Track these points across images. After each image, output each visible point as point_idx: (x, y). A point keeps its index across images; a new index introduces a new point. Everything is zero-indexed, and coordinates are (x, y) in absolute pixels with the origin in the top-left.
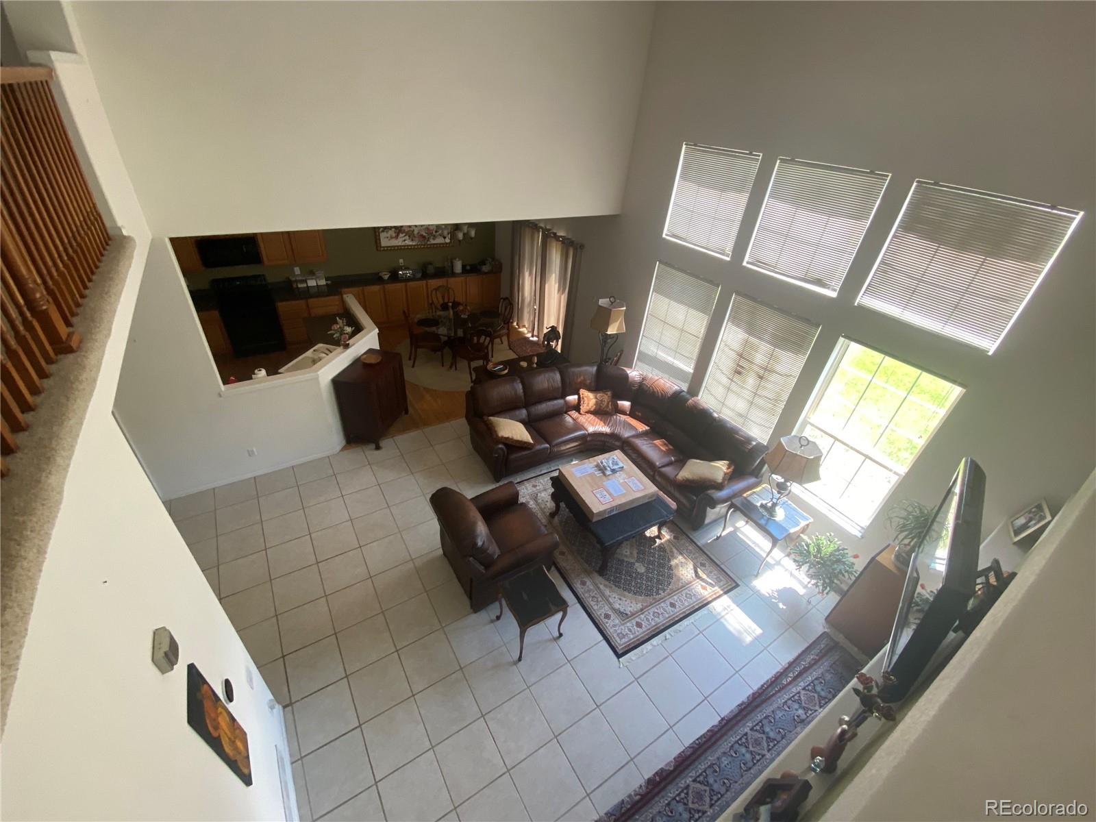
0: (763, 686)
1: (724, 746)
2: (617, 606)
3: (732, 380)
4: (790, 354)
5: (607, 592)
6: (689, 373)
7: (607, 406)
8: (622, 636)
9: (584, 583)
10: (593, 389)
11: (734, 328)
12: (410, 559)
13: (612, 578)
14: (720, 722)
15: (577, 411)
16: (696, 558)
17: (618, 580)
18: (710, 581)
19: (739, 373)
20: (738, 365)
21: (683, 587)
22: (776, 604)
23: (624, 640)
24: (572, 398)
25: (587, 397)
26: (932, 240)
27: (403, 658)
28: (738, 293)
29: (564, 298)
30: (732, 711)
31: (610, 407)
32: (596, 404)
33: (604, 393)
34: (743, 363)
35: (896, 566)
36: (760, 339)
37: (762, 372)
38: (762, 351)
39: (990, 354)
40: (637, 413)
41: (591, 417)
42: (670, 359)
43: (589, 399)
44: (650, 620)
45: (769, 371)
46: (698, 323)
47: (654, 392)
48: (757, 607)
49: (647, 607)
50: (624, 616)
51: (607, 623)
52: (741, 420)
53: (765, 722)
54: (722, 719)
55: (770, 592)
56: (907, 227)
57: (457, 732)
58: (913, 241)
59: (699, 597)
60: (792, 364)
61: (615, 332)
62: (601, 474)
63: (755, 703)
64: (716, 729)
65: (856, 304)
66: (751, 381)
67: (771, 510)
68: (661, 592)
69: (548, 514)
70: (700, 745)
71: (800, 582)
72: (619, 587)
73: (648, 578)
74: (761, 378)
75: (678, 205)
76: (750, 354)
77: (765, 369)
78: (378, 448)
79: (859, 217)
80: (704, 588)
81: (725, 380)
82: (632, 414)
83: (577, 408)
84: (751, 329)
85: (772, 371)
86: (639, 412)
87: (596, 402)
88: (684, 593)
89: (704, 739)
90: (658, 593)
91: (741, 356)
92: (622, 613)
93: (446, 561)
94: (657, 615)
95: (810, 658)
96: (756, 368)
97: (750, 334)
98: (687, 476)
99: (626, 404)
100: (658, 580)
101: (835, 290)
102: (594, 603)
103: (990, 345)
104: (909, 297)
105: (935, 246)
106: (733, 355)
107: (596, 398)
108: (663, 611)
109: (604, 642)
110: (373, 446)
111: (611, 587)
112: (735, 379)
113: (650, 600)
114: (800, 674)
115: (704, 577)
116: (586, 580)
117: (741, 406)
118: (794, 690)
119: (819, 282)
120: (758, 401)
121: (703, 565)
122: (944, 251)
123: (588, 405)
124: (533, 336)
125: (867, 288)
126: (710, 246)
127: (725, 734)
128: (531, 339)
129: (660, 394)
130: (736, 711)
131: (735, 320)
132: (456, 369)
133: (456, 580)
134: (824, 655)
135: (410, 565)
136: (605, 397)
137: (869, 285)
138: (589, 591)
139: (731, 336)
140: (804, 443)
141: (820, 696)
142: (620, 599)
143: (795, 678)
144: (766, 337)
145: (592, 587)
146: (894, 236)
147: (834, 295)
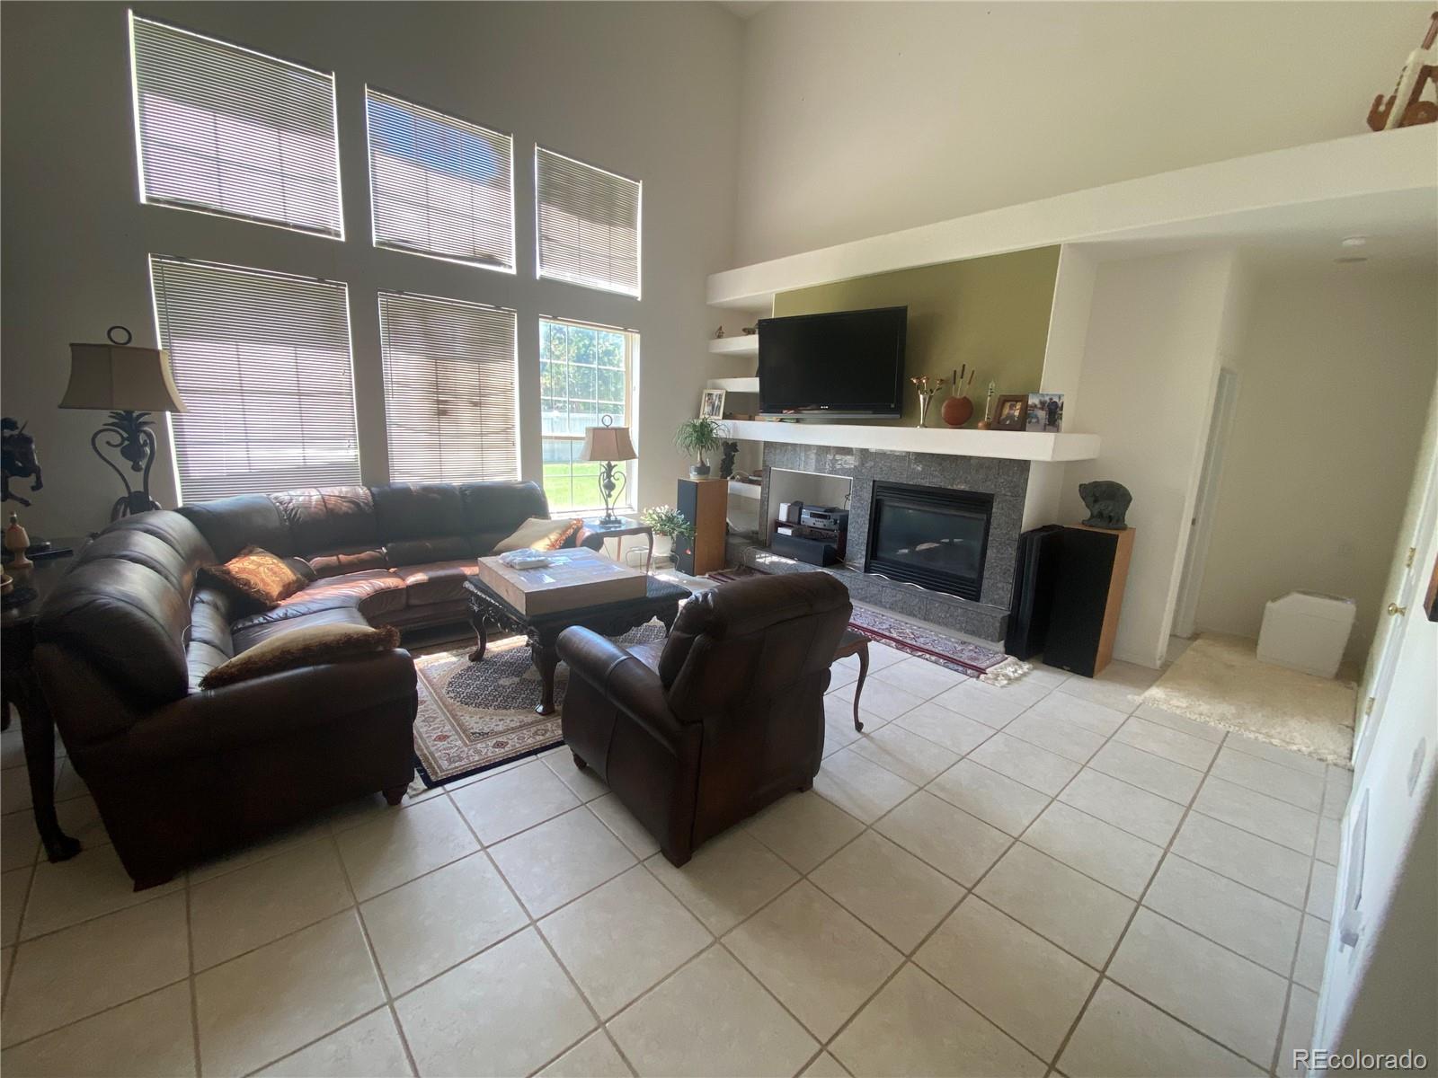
3: (438, 430)
4: (496, 366)
19: (445, 412)
20: (437, 402)
34: (444, 397)
37: (475, 397)
39: (639, 299)
45: (484, 391)
56: (546, 192)
60: (508, 373)
65: (538, 278)
77: (478, 392)
91: (436, 388)
96: (468, 396)
101: (511, 267)
103: (636, 290)
104: (576, 259)
112: (442, 423)
119: (491, 261)
120: (488, 439)
125: (540, 259)
131: (398, 343)
137: (541, 255)
147: (513, 271)
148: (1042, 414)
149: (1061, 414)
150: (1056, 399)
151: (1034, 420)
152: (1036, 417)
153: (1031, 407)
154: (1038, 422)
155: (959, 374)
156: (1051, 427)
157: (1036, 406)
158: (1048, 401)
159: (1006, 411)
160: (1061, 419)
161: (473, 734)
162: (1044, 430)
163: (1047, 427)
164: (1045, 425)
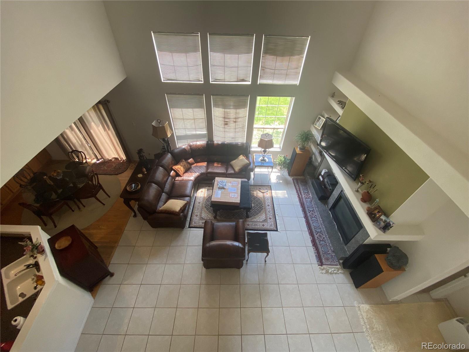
0: (300, 202)
1: (311, 222)
2: (261, 220)
3: (225, 128)
4: (243, 110)
5: (255, 220)
6: (206, 134)
7: (188, 166)
8: (271, 225)
9: (248, 225)
10: (177, 163)
11: (217, 109)
12: (200, 285)
13: (251, 215)
14: (305, 218)
15: (178, 177)
16: (257, 189)
17: (252, 214)
18: (266, 191)
19: (227, 124)
20: (225, 121)
21: (264, 199)
22: (280, 182)
23: (273, 226)
24: (172, 173)
25: (178, 168)
26: (274, 55)
27: (244, 306)
28: (213, 95)
29: (112, 132)
30: (303, 214)
31: (189, 166)
32: (184, 168)
33: (182, 162)
34: (227, 120)
35: (301, 151)
36: (230, 109)
37: (235, 120)
38: (232, 112)
39: (298, 85)
40: (198, 160)
41: (186, 174)
42: (194, 133)
43: (179, 168)
44: (270, 215)
45: (237, 118)
46: (201, 113)
47: (199, 148)
48: (278, 186)
49: (265, 212)
50: (265, 221)
51: (265, 227)
52: (234, 139)
53: (308, 209)
54: (304, 217)
55: (276, 180)
56: (265, 52)
57: (281, 296)
58: (269, 57)
59: (269, 197)
60: (244, 112)
61: (170, 135)
62: (224, 190)
63: (303, 207)
64: (306, 221)
65: (258, 84)
66: (232, 125)
67: (263, 160)
68: (263, 205)
69: (213, 219)
70: (309, 227)
71: (276, 172)
72: (255, 215)
73: (256, 205)
74: (235, 122)
75: (162, 65)
76: (228, 116)
77: (236, 118)
78: (112, 275)
79: (249, 52)
80: (267, 194)
81: (222, 129)
82: (197, 162)
83: (178, 175)
84: (225, 107)
85: (238, 118)
86: (198, 159)
87: (183, 167)
88: (266, 200)
89: (308, 225)
90: (263, 206)
91: (224, 118)
92: (264, 220)
93: (211, 270)
94: (269, 212)
95: (297, 188)
96: (233, 120)
97: (225, 109)
98: (238, 168)
99: (191, 160)
100: (259, 203)
101: (249, 81)
102: (257, 226)
103: (297, 82)
104: (273, 75)
105: (275, 57)
106: (222, 119)
107: (182, 166)
108: (269, 209)
109: (271, 232)
110: (109, 277)
111: (254, 218)
112: (226, 127)
113: (263, 210)
114: (301, 193)
115: (264, 191)
116: (247, 223)
117: (232, 135)
118: (304, 197)
119: (243, 80)
120: (237, 130)
121: (260, 189)
122: (279, 58)
123: (181, 171)
124: (98, 160)
125: (260, 77)
126: (191, 79)
127: (308, 219)
128: (98, 162)
129: (202, 148)
130: (304, 213)
131: (216, 105)
132: (84, 206)
133: (221, 270)
134: (298, 184)
135: (203, 286)
136: (184, 163)
137: (260, 76)
138: (252, 225)
139: (217, 112)
140: (267, 135)
141: (307, 193)
142: (260, 218)
143: (301, 194)
144: (231, 107)
145: (251, 223)
146: (262, 57)
147: (250, 83)
148: (382, 224)
149: (389, 229)
150: (391, 223)
151: (378, 224)
152: (380, 223)
153: (380, 219)
154: (379, 225)
155: (373, 186)
156: (383, 230)
157: (382, 220)
158: (388, 222)
159: (376, 212)
160: (388, 230)
161: (202, 217)
162: (380, 229)
163: (381, 229)
164: (381, 228)
